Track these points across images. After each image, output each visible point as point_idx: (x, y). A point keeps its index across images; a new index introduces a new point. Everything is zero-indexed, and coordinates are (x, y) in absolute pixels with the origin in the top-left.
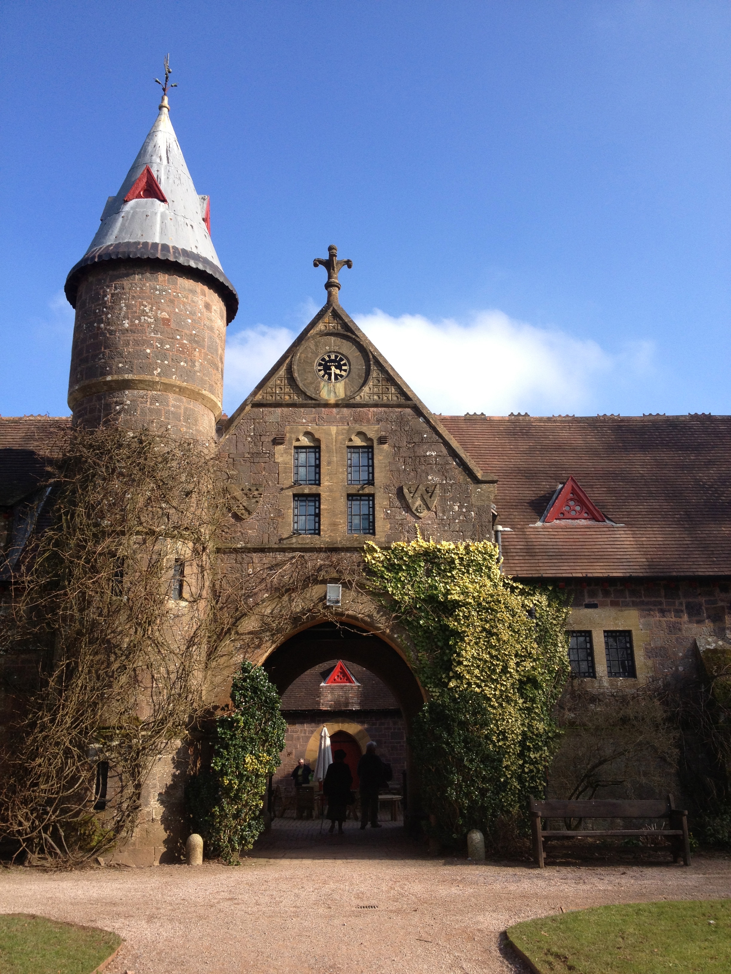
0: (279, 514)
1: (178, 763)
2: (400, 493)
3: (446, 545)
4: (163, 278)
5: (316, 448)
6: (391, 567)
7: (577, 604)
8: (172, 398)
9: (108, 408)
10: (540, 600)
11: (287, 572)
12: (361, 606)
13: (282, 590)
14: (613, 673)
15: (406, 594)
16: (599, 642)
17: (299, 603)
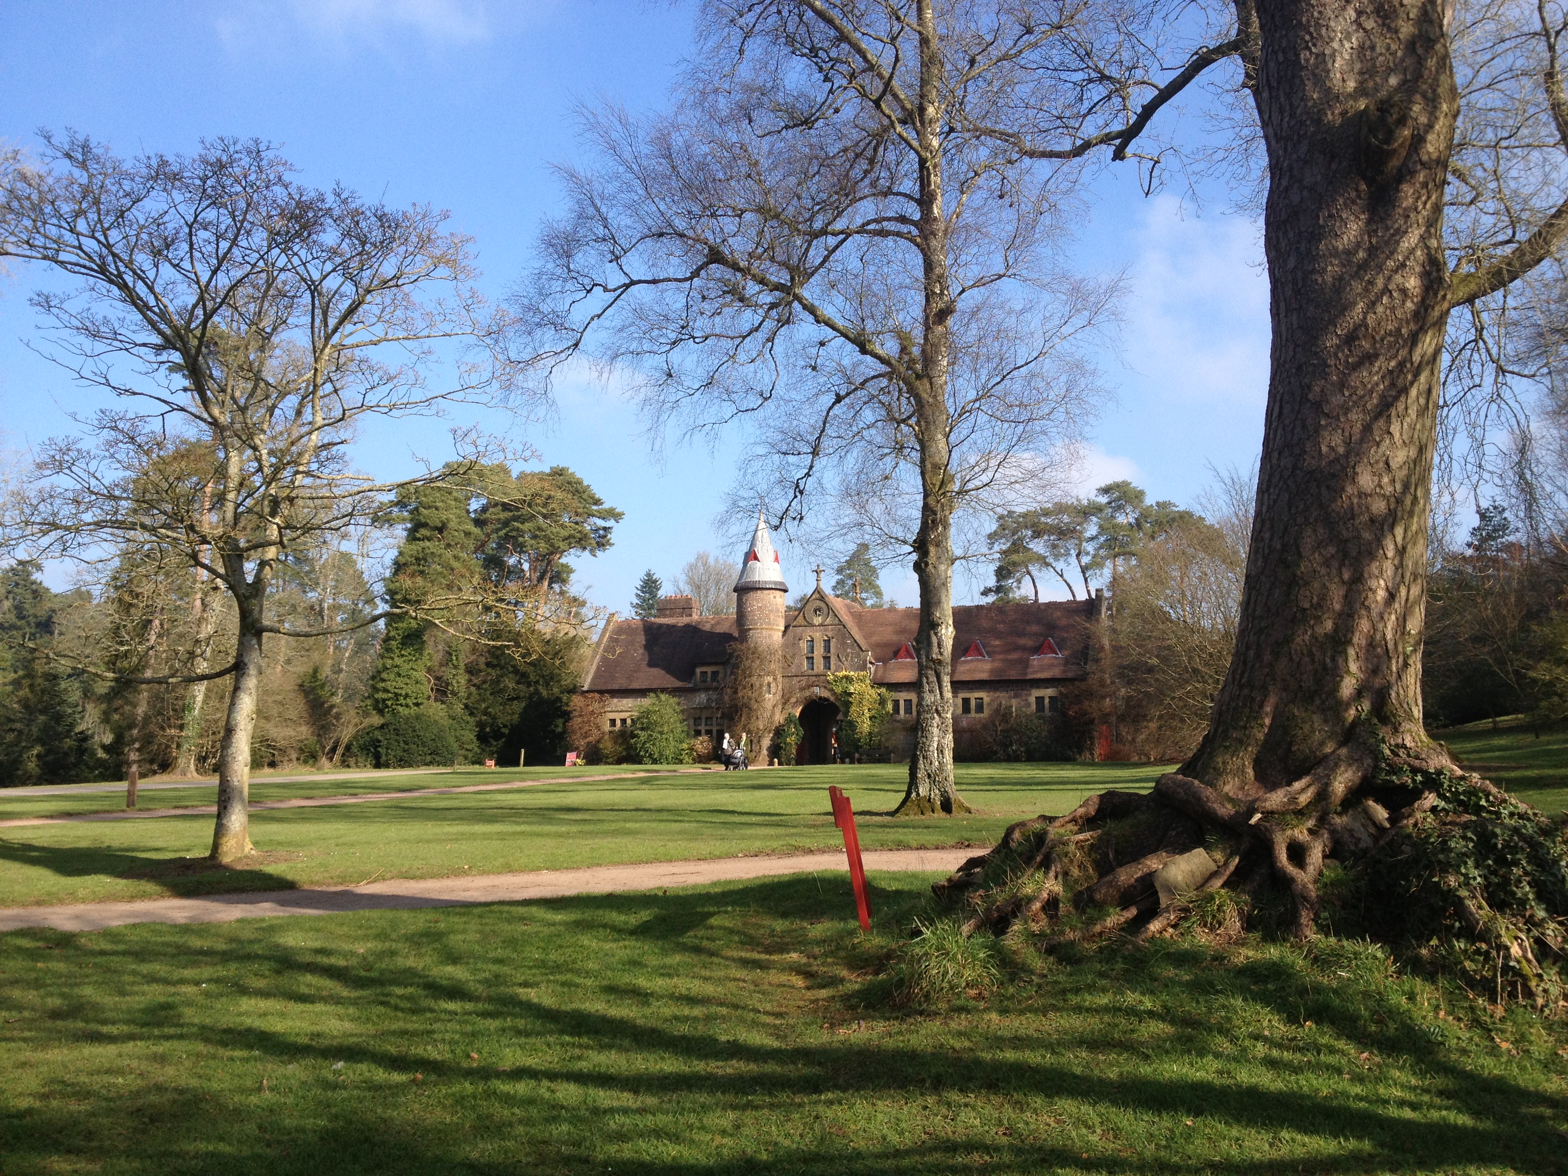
0: (801, 664)
1: (771, 740)
2: (838, 656)
3: (852, 673)
4: (759, 592)
5: (813, 641)
6: (835, 681)
7: (895, 691)
8: (764, 632)
9: (747, 636)
10: (883, 690)
11: (803, 683)
12: (825, 694)
13: (802, 689)
14: (906, 712)
15: (839, 690)
16: (902, 703)
17: (807, 693)
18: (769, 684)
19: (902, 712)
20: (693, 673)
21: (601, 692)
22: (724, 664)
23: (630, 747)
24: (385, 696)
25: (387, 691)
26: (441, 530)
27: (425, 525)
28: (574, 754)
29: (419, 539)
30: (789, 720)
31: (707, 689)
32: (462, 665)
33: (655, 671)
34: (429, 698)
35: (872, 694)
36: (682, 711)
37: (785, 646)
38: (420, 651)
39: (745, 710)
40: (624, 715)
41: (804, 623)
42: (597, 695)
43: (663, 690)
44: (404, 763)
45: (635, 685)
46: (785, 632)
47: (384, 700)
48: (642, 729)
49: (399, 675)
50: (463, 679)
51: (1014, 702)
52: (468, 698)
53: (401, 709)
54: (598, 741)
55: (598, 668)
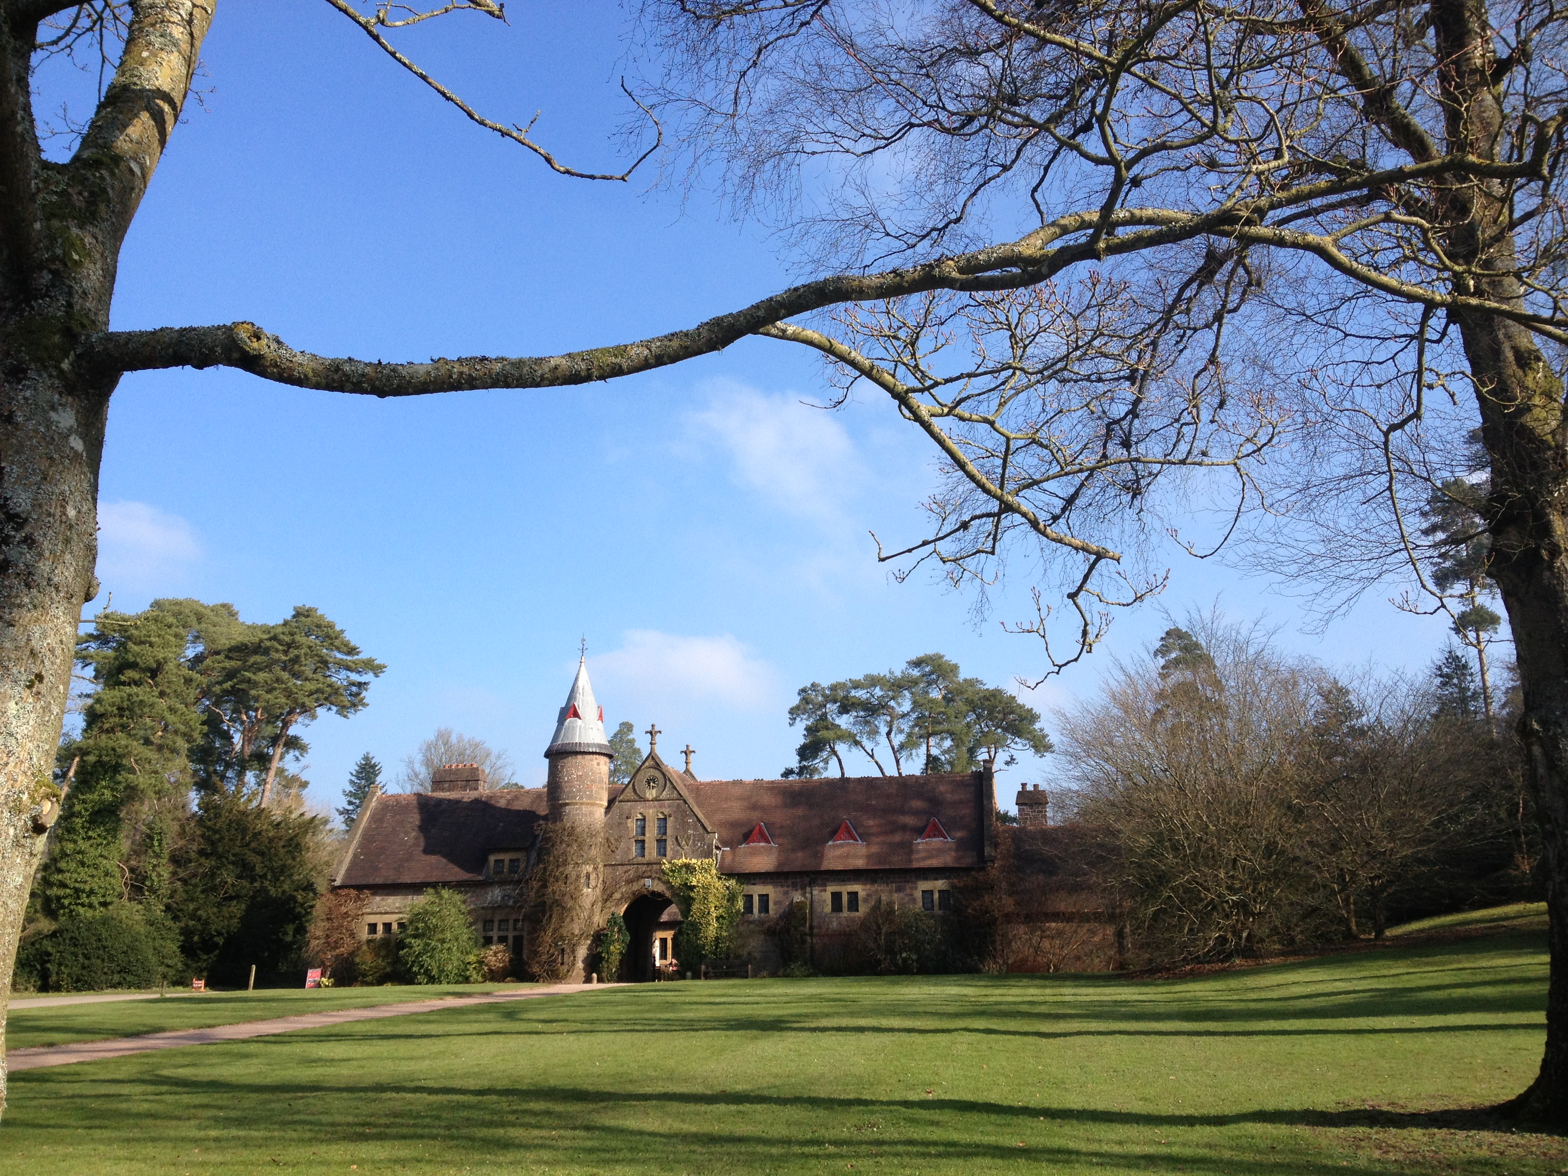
0: (629, 849)
1: (589, 949)
2: (677, 839)
3: (694, 861)
4: (579, 757)
5: (644, 819)
6: (672, 871)
7: (748, 884)
8: (584, 808)
9: (560, 813)
10: (732, 883)
11: (631, 874)
12: (659, 887)
13: (629, 882)
14: (760, 912)
15: (676, 882)
16: (756, 899)
17: (636, 887)
18: (588, 876)
19: (756, 910)
20: (485, 860)
21: (359, 888)
22: (527, 849)
23: (397, 960)
24: (61, 892)
25: (63, 885)
26: (154, 673)
27: (133, 666)
28: (319, 970)
29: (124, 684)
30: (612, 921)
31: (502, 883)
32: (166, 853)
33: (433, 859)
34: (120, 896)
35: (719, 886)
36: (469, 913)
37: (608, 826)
38: (114, 832)
39: (556, 910)
40: (387, 919)
41: (632, 796)
42: (353, 893)
43: (446, 884)
44: (81, 984)
45: (407, 879)
46: (608, 809)
47: (59, 898)
48: (415, 936)
49: (83, 864)
50: (166, 872)
51: (896, 896)
52: (171, 897)
53: (81, 910)
54: (352, 954)
55: (355, 856)
